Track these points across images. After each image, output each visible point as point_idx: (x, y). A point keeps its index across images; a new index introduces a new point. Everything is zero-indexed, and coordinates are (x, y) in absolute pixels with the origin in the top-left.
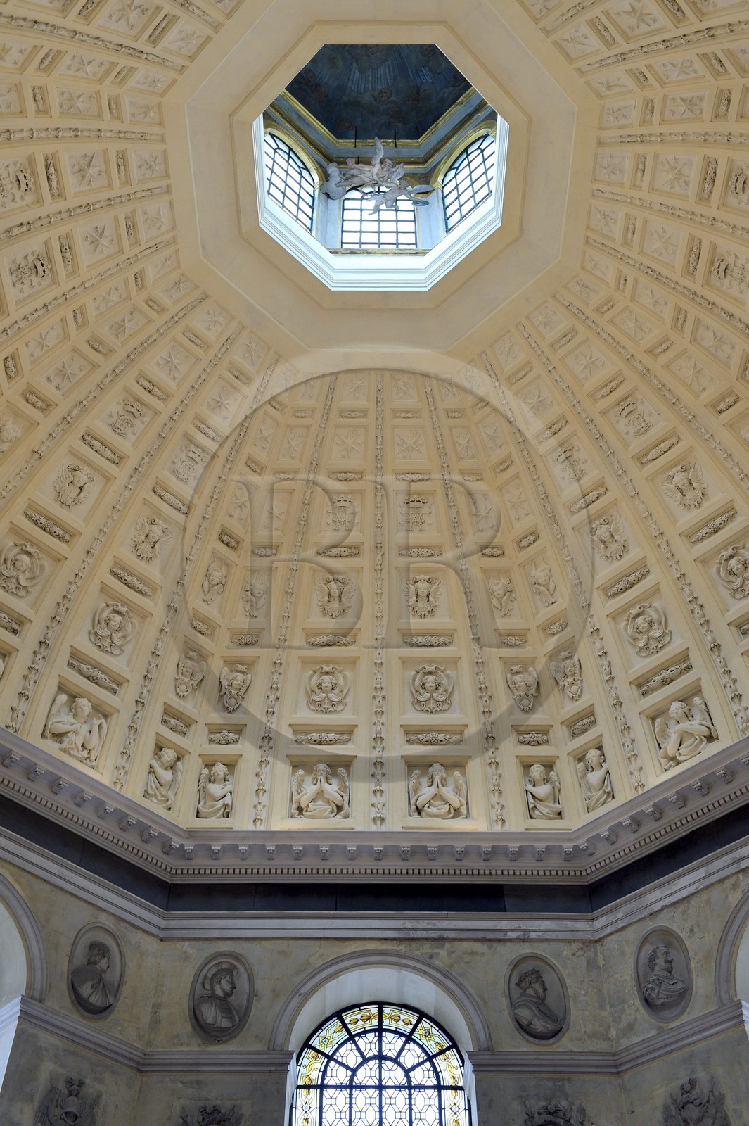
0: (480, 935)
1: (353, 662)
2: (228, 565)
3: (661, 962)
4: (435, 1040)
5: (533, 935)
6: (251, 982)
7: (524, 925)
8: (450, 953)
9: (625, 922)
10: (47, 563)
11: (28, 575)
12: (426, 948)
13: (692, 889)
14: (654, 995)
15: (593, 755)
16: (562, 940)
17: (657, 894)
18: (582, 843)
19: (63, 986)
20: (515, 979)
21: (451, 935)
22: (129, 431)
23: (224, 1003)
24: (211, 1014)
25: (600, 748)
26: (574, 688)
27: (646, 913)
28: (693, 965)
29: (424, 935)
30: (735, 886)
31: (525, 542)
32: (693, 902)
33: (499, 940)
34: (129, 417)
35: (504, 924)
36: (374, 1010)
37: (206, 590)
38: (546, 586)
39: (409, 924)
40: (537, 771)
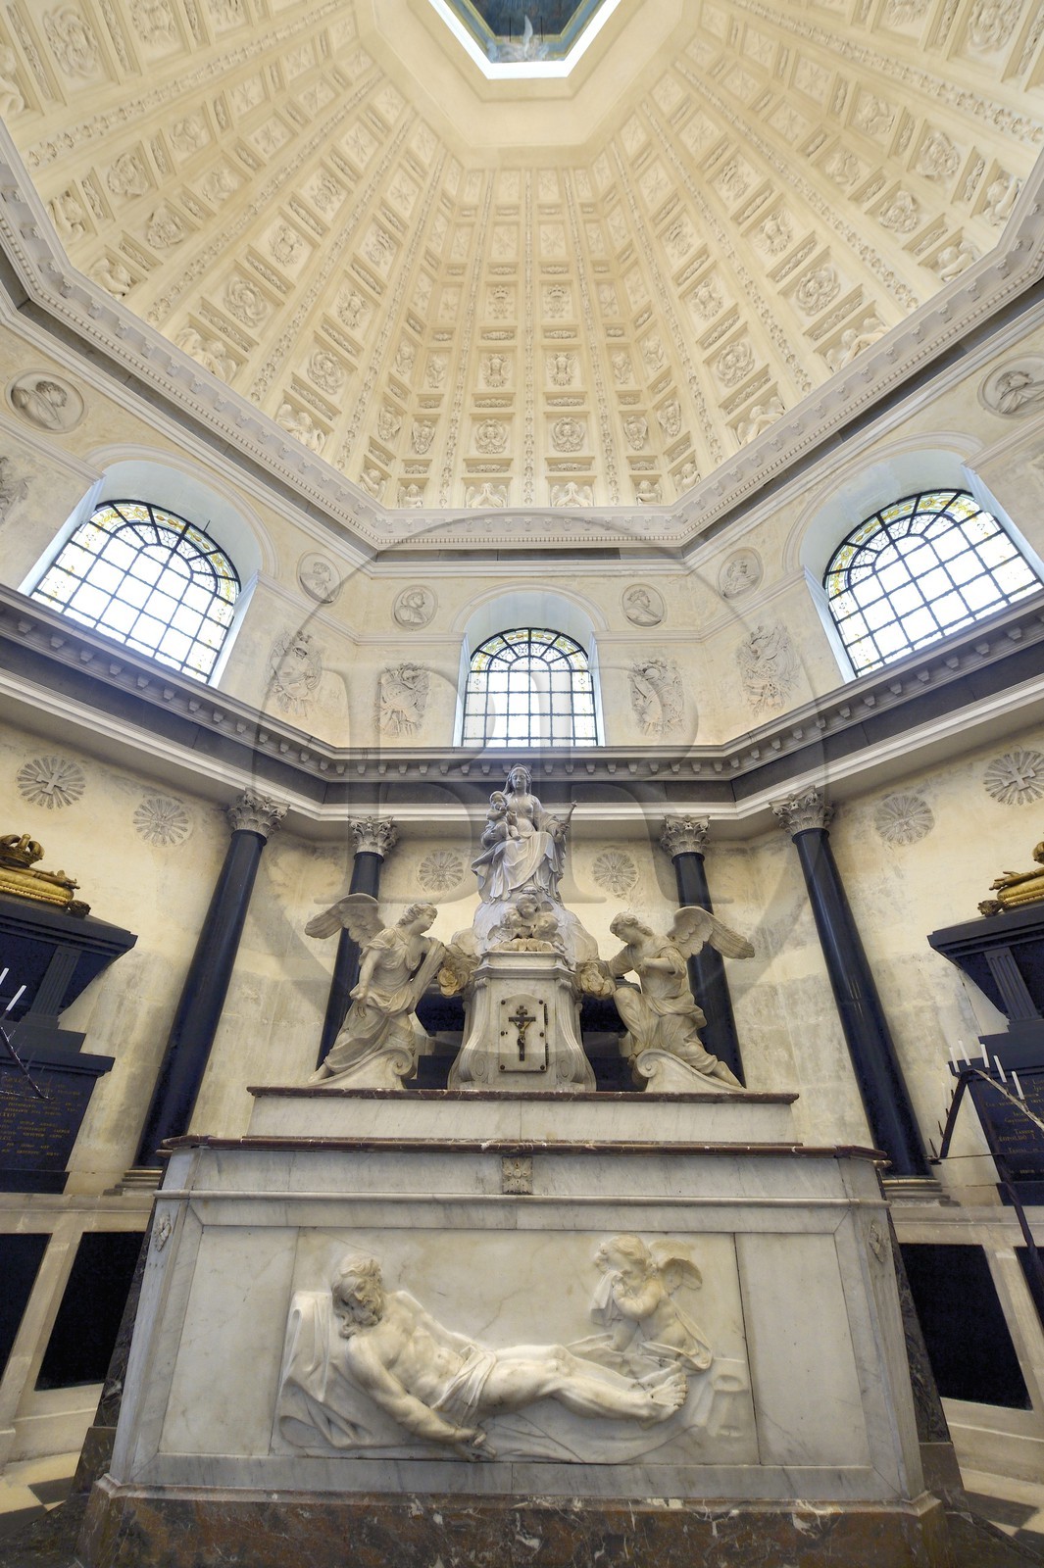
0: (602, 573)
1: (509, 418)
2: (415, 345)
4: (568, 647)
5: (641, 573)
6: (436, 600)
7: (634, 567)
8: (581, 583)
9: (710, 556)
11: (253, 310)
12: (562, 582)
13: (765, 517)
15: (687, 467)
16: (662, 575)
17: (737, 529)
18: (679, 512)
20: (627, 596)
21: (582, 574)
22: (328, 207)
23: (417, 610)
24: (405, 615)
25: (693, 462)
27: (727, 544)
28: (763, 562)
29: (562, 574)
30: (800, 503)
32: (765, 525)
33: (615, 576)
34: (327, 192)
35: (620, 567)
36: (526, 632)
37: (399, 362)
38: (656, 353)
39: (550, 568)
40: (644, 485)
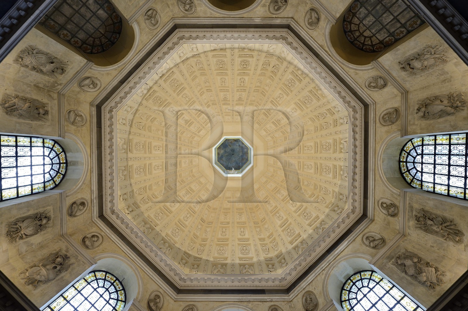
0: (260, 300)
1: (227, 245)
2: (202, 225)
3: (309, 299)
5: (274, 300)
7: (271, 298)
8: (252, 305)
9: (297, 293)
10: (165, 216)
12: (245, 304)
13: (312, 279)
14: (309, 308)
15: (283, 261)
16: (282, 301)
17: (304, 283)
18: (283, 276)
19: (146, 302)
20: (270, 310)
21: (252, 300)
26: (277, 248)
27: (302, 289)
28: (317, 297)
29: (245, 300)
30: (323, 274)
31: (263, 221)
32: (313, 282)
33: (265, 301)
35: (266, 298)
37: (197, 230)
39: (241, 298)
40: (270, 266)
